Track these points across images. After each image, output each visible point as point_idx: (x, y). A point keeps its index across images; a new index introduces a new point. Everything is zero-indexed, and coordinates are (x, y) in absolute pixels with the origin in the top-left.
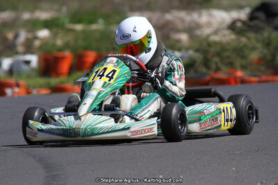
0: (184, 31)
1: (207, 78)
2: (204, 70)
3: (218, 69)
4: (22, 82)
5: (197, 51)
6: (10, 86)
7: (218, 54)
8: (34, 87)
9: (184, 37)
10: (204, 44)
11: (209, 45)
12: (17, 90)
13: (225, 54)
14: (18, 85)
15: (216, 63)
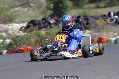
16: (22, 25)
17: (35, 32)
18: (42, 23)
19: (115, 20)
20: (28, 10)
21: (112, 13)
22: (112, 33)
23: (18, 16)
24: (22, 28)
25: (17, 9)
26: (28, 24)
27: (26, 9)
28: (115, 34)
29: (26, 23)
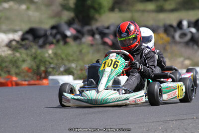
16: (11, 36)
17: (33, 51)
18: (51, 34)
19: (189, 37)
20: (28, 8)
21: (185, 23)
22: (181, 59)
23: (7, 18)
24: (11, 41)
25: (6, 5)
26: (23, 35)
27: (24, 7)
28: (187, 62)
29: (20, 33)
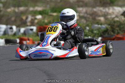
0: (102, 16)
1: (114, 37)
2: (112, 33)
3: (118, 33)
4: (30, 38)
5: (109, 25)
6: (25, 40)
7: (118, 26)
8: (36, 41)
9: (102, 19)
10: (112, 22)
11: (114, 22)
12: (28, 42)
13: (122, 26)
14: (29, 40)
15: (117, 30)
